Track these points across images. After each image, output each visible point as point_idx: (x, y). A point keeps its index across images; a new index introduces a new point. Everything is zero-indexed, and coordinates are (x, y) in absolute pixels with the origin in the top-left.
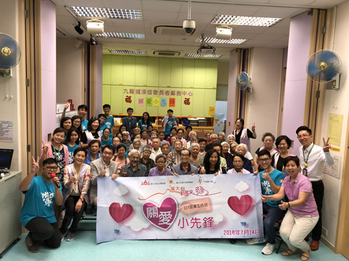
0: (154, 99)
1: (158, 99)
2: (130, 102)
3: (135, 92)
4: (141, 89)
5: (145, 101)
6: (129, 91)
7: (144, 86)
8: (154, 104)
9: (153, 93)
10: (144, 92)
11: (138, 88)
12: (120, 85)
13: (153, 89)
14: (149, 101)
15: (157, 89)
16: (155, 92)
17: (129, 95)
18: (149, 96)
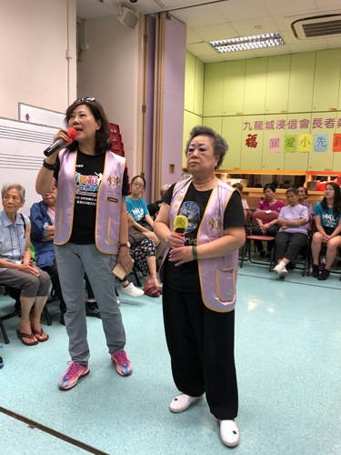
0: (301, 138)
1: (310, 138)
2: (254, 145)
3: (264, 126)
4: (276, 118)
5: (282, 143)
6: (252, 126)
7: (283, 113)
8: (300, 148)
9: (298, 125)
10: (282, 124)
11: (269, 118)
12: (239, 115)
13: (300, 118)
14: (290, 143)
15: (307, 117)
16: (304, 124)
17: (253, 133)
18: (291, 133)
